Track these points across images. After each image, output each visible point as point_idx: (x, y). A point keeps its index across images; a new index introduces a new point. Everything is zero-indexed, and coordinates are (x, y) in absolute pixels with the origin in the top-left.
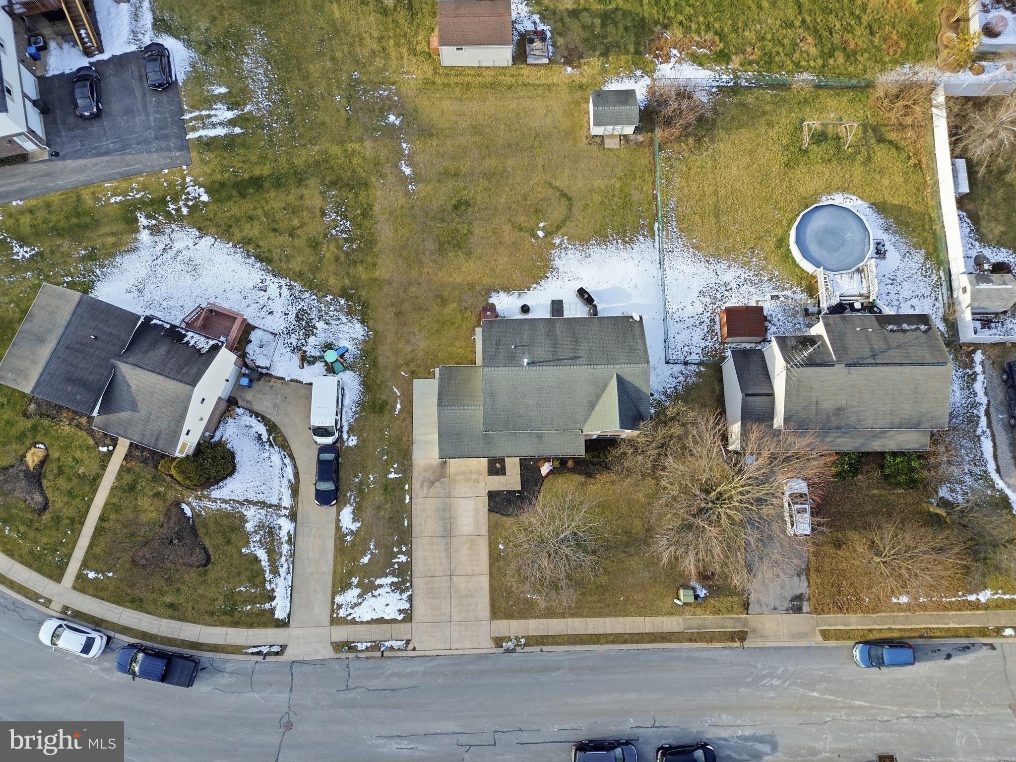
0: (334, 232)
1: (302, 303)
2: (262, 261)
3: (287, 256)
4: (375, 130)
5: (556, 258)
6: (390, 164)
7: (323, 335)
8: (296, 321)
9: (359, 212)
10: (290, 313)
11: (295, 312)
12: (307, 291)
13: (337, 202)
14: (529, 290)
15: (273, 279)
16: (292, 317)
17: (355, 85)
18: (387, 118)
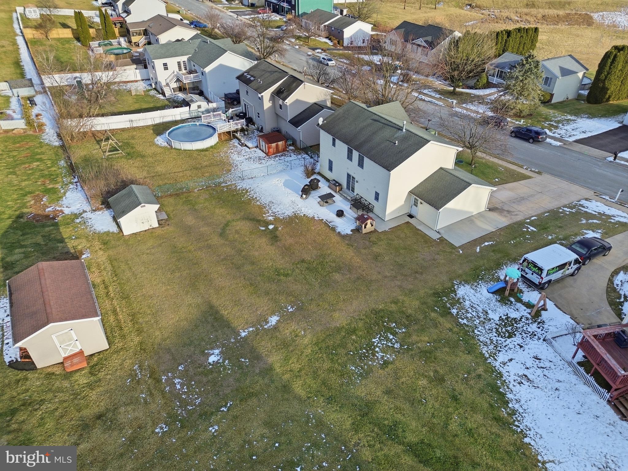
0: (397, 346)
1: (495, 339)
2: (503, 395)
3: (469, 373)
4: (241, 367)
5: (285, 214)
6: (278, 334)
7: (498, 309)
8: (515, 335)
9: (354, 337)
10: (516, 343)
11: (509, 341)
12: (479, 340)
13: (360, 359)
14: (323, 220)
15: (505, 374)
16: (517, 339)
17: (180, 421)
18: (216, 363)
